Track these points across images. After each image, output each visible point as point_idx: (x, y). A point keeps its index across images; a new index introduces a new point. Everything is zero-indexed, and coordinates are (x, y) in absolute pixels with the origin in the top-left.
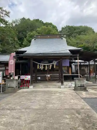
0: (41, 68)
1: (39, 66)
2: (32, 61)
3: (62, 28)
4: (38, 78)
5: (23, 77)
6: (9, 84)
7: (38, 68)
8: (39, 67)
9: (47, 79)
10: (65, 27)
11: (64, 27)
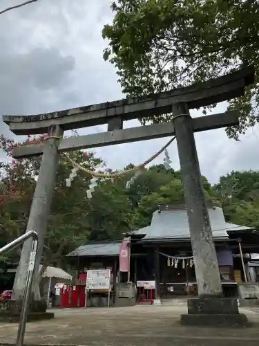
0: (174, 265)
1: (171, 261)
2: (158, 253)
3: (221, 178)
4: (169, 288)
5: (141, 283)
6: (121, 292)
7: (169, 265)
8: (171, 263)
9: (188, 290)
10: (228, 175)
11: (226, 176)
